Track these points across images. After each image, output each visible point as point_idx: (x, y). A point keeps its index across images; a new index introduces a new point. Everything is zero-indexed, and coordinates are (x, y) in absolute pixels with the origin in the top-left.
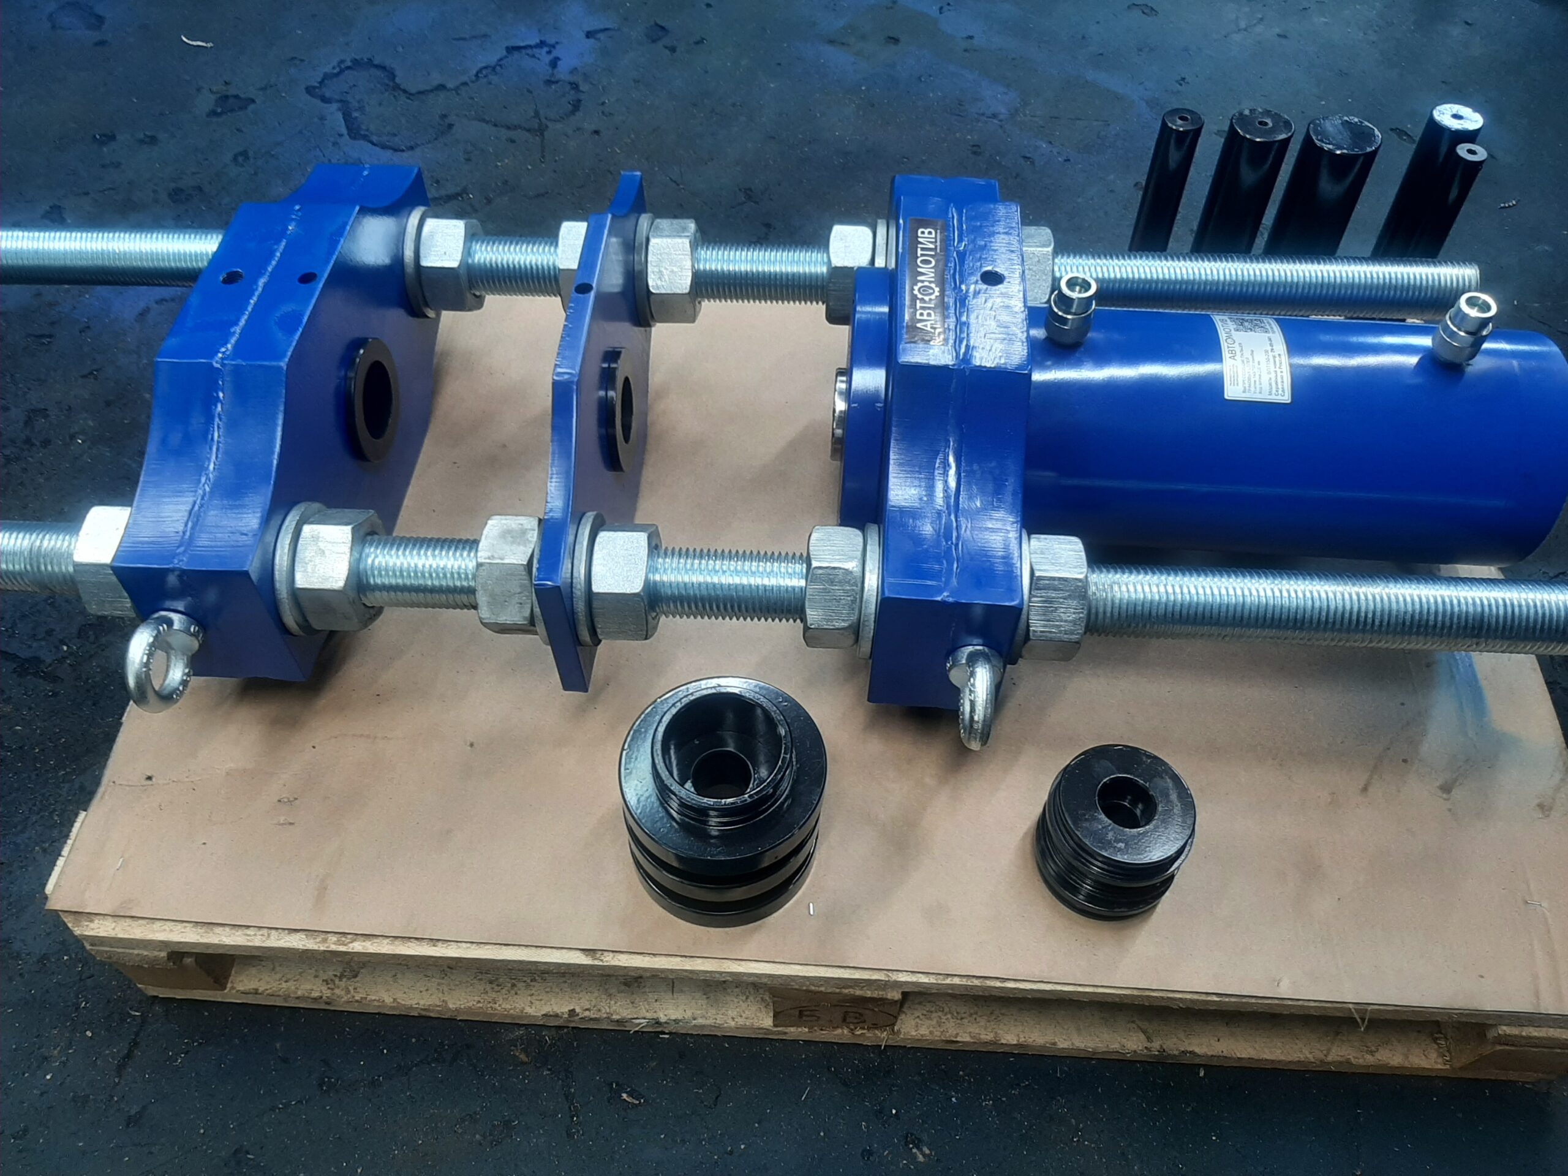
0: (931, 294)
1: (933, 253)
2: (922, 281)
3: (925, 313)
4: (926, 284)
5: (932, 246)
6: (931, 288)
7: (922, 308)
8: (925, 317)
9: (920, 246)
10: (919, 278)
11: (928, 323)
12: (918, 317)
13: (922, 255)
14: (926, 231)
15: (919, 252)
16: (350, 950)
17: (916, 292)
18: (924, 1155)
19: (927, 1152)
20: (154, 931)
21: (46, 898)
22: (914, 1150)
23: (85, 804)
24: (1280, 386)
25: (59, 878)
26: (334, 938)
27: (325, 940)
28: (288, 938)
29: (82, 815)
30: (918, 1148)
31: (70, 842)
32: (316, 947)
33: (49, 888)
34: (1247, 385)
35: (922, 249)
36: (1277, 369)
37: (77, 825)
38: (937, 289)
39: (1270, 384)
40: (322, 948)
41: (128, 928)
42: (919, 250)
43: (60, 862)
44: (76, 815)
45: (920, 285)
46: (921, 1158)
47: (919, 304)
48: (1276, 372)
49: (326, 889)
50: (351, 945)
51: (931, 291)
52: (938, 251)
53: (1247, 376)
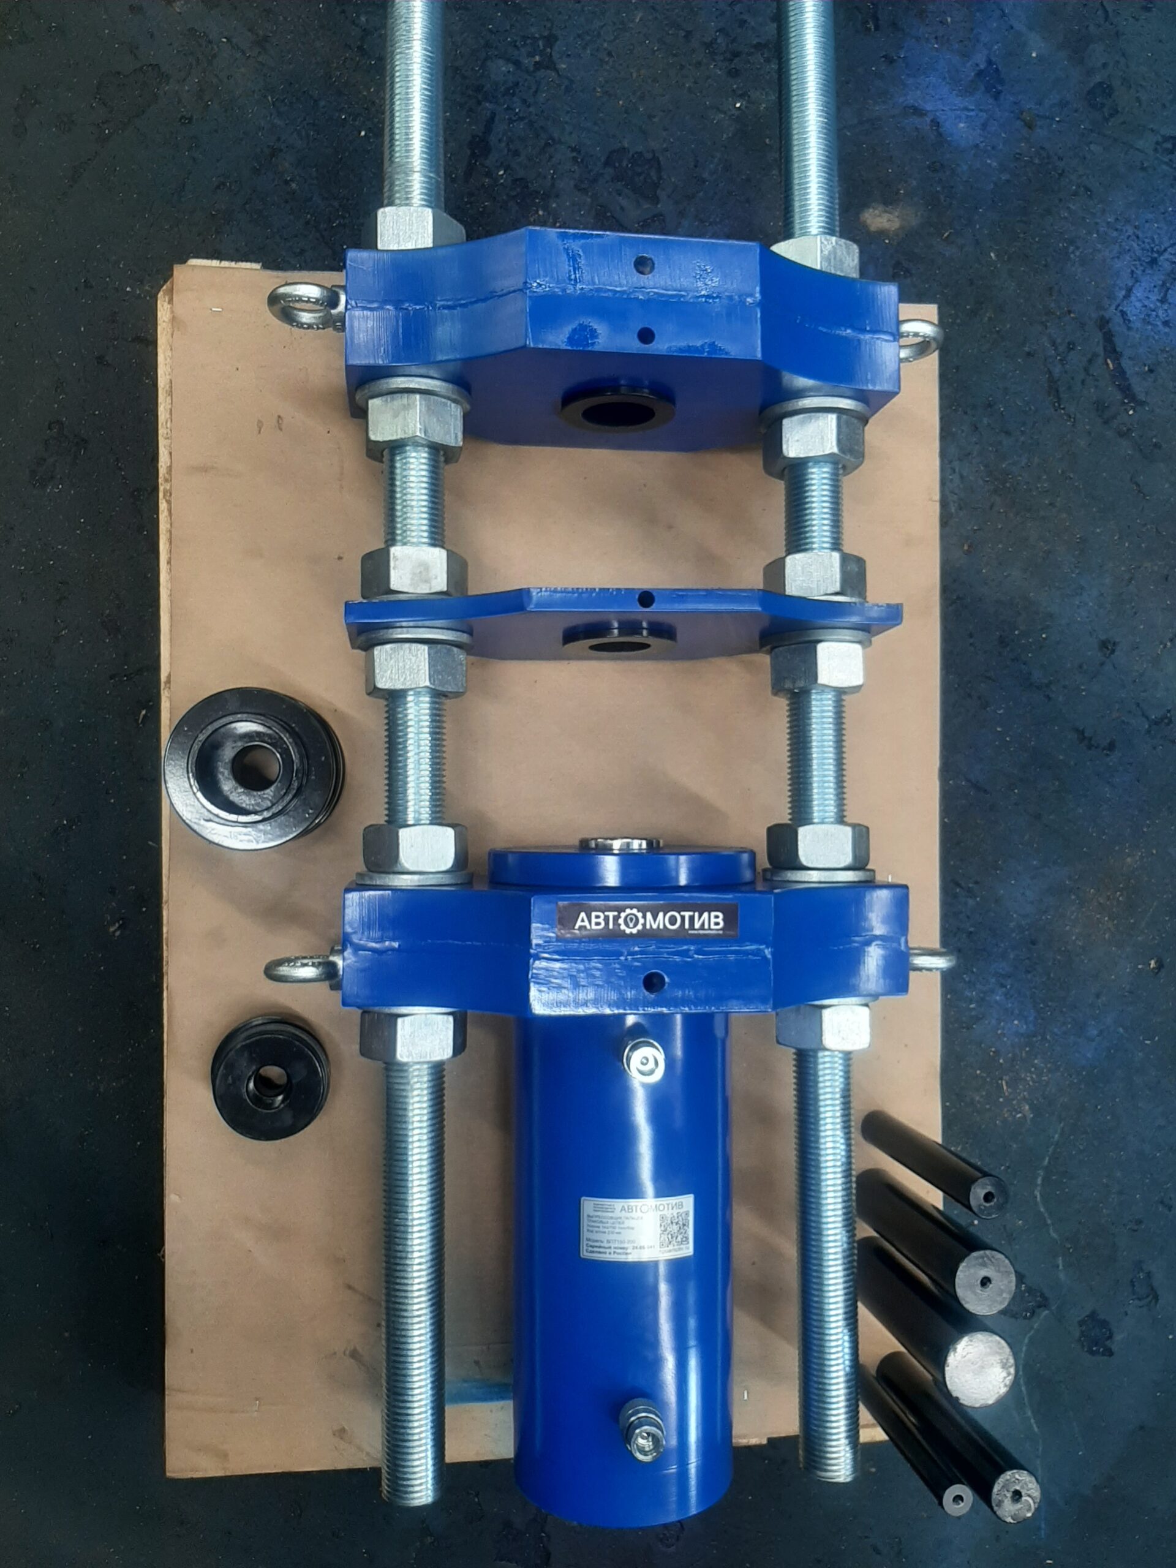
0: (627, 925)
1: (687, 926)
2: (644, 917)
3: (601, 920)
4: (641, 921)
5: (697, 925)
6: (635, 925)
7: (606, 919)
8: (594, 920)
9: (697, 914)
10: (649, 915)
11: (586, 923)
12: (594, 914)
13: (683, 918)
14: (720, 920)
15: (687, 914)
16: (160, 501)
17: (628, 911)
18: (114, 932)
19: (118, 933)
20: (164, 352)
21: (185, 262)
22: (117, 925)
23: (266, 266)
24: (595, 1249)
25: (204, 267)
26: (168, 488)
27: (166, 480)
28: (166, 453)
29: (257, 266)
30: (119, 928)
31: (233, 264)
32: (161, 475)
33: (193, 262)
34: (594, 1219)
35: (692, 918)
36: (612, 1250)
37: (248, 265)
38: (634, 931)
39: (597, 1241)
40: (160, 481)
41: (165, 333)
42: (691, 913)
43: (215, 263)
44: (256, 261)
45: (640, 915)
46: (112, 929)
47: (611, 914)
48: (610, 1248)
49: (206, 471)
50: (164, 501)
51: (631, 925)
52: (690, 932)
53: (604, 1220)
